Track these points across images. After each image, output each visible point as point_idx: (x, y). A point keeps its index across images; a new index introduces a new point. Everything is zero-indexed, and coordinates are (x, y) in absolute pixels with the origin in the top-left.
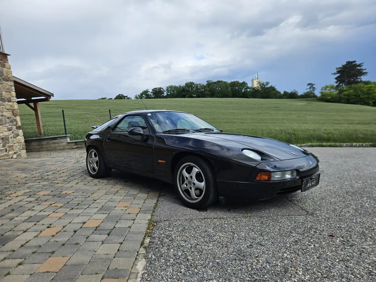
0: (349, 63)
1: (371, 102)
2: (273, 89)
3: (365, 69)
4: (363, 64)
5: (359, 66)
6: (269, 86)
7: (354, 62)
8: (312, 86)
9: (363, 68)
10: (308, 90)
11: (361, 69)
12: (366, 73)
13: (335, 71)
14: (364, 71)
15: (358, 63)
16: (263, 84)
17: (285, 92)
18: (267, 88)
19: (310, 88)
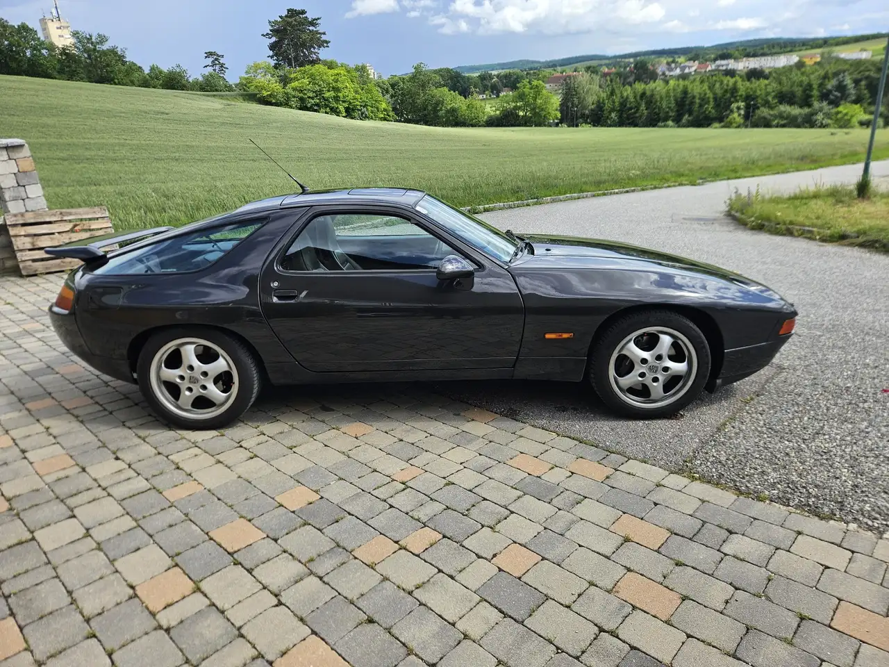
0: (292, 13)
1: (342, 108)
2: (116, 56)
3: (324, 34)
4: (318, 21)
5: (313, 23)
6: (105, 47)
7: (303, 12)
8: (216, 59)
9: (320, 29)
10: (210, 69)
11: (317, 32)
12: (327, 42)
13: (268, 29)
14: (324, 38)
15: (310, 16)
16: (89, 39)
17: (152, 69)
18: (104, 53)
19: (213, 65)
